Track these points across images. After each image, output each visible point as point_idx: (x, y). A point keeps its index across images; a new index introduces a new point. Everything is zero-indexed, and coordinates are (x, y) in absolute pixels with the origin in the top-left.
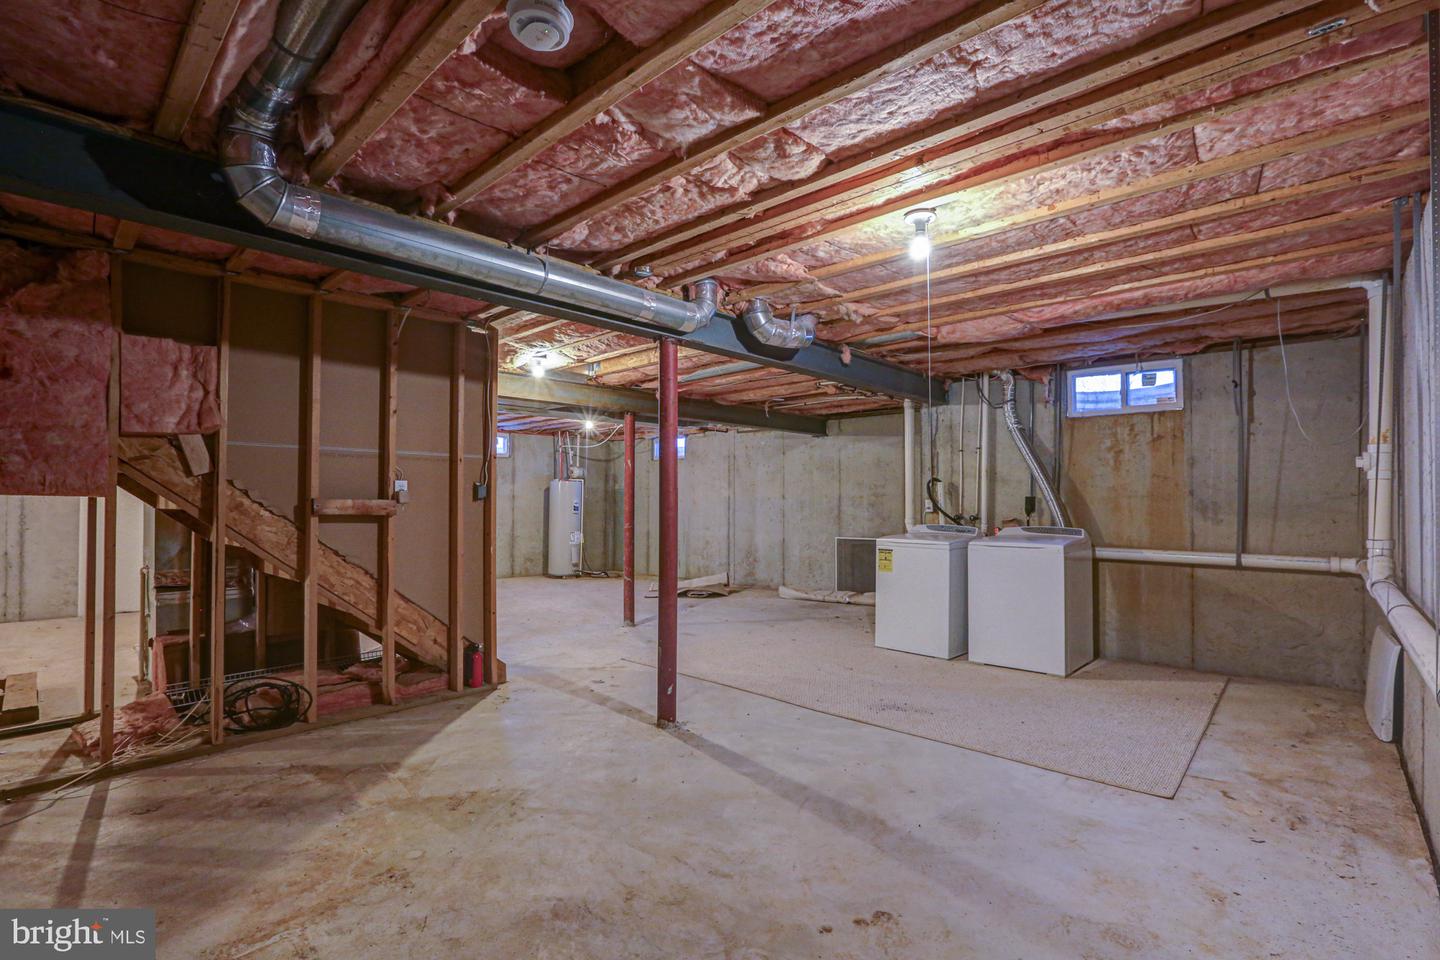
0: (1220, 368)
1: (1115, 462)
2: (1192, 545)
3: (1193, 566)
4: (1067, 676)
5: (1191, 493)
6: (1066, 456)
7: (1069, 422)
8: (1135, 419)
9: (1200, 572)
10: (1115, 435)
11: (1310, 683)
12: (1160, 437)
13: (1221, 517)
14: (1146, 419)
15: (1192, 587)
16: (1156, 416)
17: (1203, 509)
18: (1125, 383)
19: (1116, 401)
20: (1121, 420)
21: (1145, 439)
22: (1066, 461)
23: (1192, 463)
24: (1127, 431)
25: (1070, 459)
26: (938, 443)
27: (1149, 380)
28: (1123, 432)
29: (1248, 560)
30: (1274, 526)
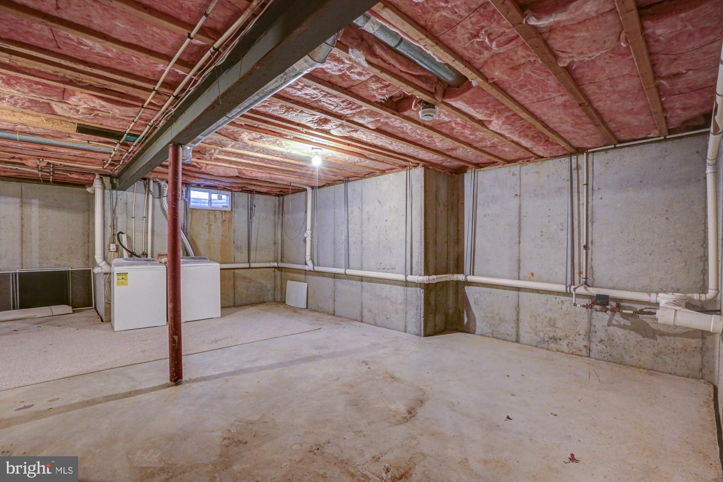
0: (243, 198)
1: (209, 229)
2: (234, 261)
3: (234, 269)
4: (222, 316)
5: (234, 242)
6: (189, 224)
7: (191, 210)
8: (217, 212)
9: (236, 271)
10: (209, 218)
11: (264, 302)
12: (224, 221)
13: (242, 250)
14: (220, 213)
15: (234, 277)
16: (224, 213)
17: (237, 248)
18: (210, 196)
19: (206, 203)
20: (211, 212)
21: (219, 221)
22: (189, 227)
23: (234, 232)
24: (213, 217)
25: (191, 226)
26: (117, 212)
27: (220, 198)
28: (212, 217)
29: (253, 265)
30: (256, 254)
